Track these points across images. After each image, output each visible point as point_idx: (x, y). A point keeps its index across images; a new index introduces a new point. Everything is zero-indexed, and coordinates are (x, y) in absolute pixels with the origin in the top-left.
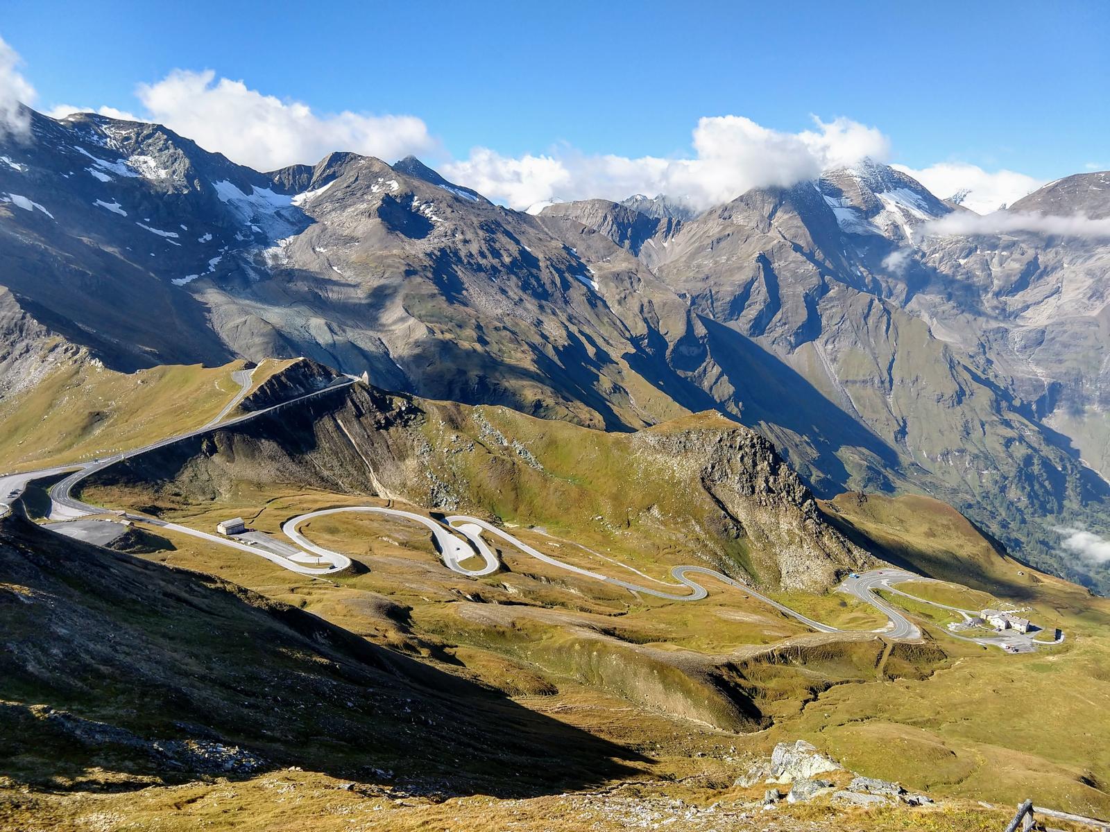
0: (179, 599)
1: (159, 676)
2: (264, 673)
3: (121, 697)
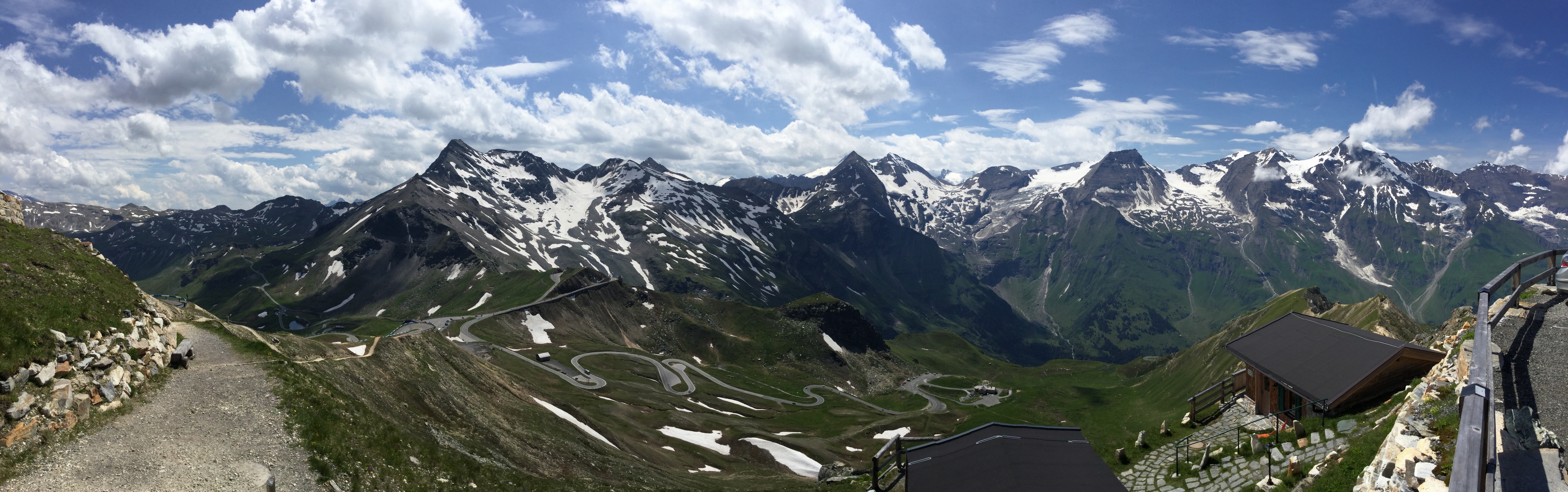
0: (505, 388)
1: (486, 424)
2: (544, 437)
3: (464, 429)
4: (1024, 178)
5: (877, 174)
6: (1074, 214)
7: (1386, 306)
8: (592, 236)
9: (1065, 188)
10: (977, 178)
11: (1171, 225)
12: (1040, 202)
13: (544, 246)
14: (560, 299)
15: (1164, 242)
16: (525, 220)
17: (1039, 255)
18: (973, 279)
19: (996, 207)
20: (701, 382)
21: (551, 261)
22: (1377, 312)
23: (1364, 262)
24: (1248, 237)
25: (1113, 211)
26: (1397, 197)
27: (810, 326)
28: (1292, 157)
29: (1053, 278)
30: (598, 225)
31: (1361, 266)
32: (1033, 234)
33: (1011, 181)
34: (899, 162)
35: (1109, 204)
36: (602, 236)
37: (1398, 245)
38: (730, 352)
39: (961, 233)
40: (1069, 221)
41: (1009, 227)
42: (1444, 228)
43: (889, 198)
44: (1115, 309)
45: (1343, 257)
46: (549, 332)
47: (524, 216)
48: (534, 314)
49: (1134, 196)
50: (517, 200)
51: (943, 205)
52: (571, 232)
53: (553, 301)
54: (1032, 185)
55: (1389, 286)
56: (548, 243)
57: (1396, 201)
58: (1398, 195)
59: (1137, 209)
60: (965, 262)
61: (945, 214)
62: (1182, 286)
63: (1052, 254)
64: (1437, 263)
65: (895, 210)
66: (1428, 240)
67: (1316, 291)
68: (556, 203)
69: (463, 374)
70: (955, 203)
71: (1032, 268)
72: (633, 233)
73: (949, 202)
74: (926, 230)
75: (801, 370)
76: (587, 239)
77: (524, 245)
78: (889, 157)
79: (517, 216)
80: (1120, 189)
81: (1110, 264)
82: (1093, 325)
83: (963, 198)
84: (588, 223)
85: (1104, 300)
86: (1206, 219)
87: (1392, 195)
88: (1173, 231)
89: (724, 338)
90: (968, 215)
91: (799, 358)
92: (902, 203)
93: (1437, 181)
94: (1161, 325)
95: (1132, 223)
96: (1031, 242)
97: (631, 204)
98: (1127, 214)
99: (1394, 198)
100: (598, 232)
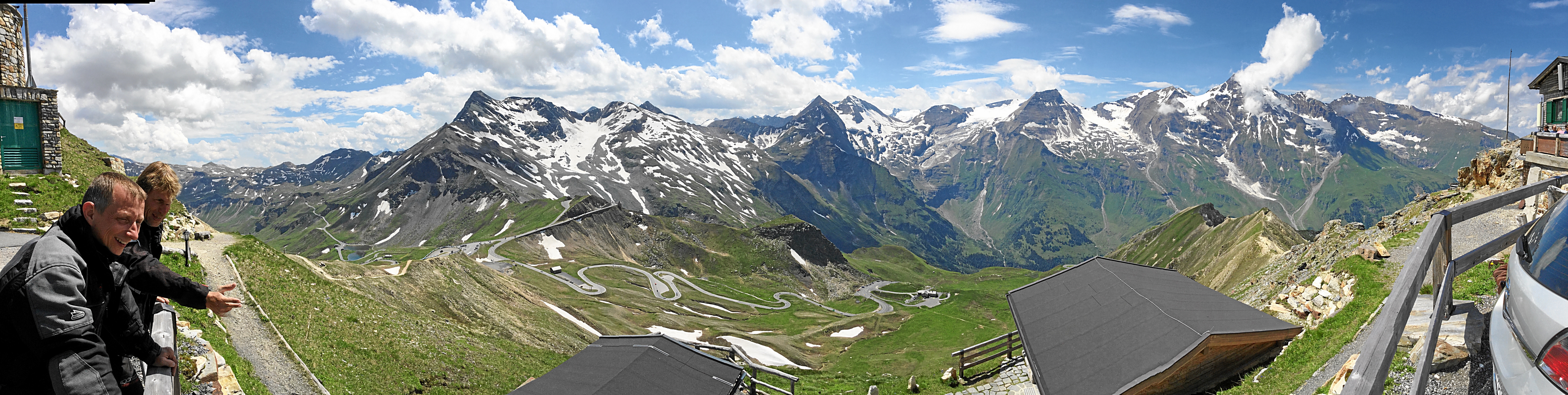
0: (521, 296)
4: (962, 116)
5: (838, 114)
6: (1005, 144)
7: (1270, 218)
8: (597, 168)
9: (997, 122)
10: (923, 116)
11: (1087, 153)
12: (977, 135)
13: (557, 178)
14: (570, 222)
15: (1082, 168)
16: (540, 157)
17: (976, 180)
18: (920, 202)
19: (938, 140)
20: (686, 290)
21: (563, 191)
22: (1261, 223)
23: (1252, 179)
24: (1153, 163)
25: (1038, 142)
26: (1278, 124)
27: (781, 243)
28: (1188, 93)
29: (988, 199)
30: (603, 159)
31: (1249, 183)
32: (970, 162)
33: (951, 118)
34: (857, 102)
35: (1035, 137)
36: (606, 168)
37: (1280, 165)
38: (713, 266)
39: (910, 163)
40: (1001, 150)
41: (950, 158)
42: (1319, 150)
43: (848, 133)
44: (1040, 226)
45: (1234, 177)
46: (560, 250)
47: (539, 154)
48: (548, 236)
49: (1055, 130)
50: (532, 140)
51: (895, 138)
52: (580, 166)
53: (563, 224)
54: (969, 120)
55: (1274, 200)
56: (560, 176)
57: (1277, 127)
58: (1279, 122)
59: (1058, 141)
60: (913, 188)
61: (896, 146)
62: (1097, 205)
63: (987, 179)
64: (1314, 179)
65: (854, 143)
66: (1305, 160)
67: (1211, 206)
68: (566, 141)
69: (485, 285)
70: (904, 137)
71: (971, 190)
72: (632, 165)
73: (900, 136)
74: (880, 160)
75: (772, 280)
76: (592, 172)
77: (539, 178)
78: (848, 99)
79: (533, 153)
80: (1044, 124)
81: (1036, 188)
82: (1021, 238)
83: (911, 133)
84: (594, 158)
85: (1031, 218)
86: (1117, 148)
87: (1273, 123)
88: (1088, 159)
89: (707, 254)
90: (916, 147)
91: (771, 270)
92: (860, 137)
93: (1311, 109)
94: (1079, 238)
95: (1055, 153)
96: (969, 169)
97: (630, 141)
98: (1050, 145)
99: (1275, 124)
100: (603, 165)
